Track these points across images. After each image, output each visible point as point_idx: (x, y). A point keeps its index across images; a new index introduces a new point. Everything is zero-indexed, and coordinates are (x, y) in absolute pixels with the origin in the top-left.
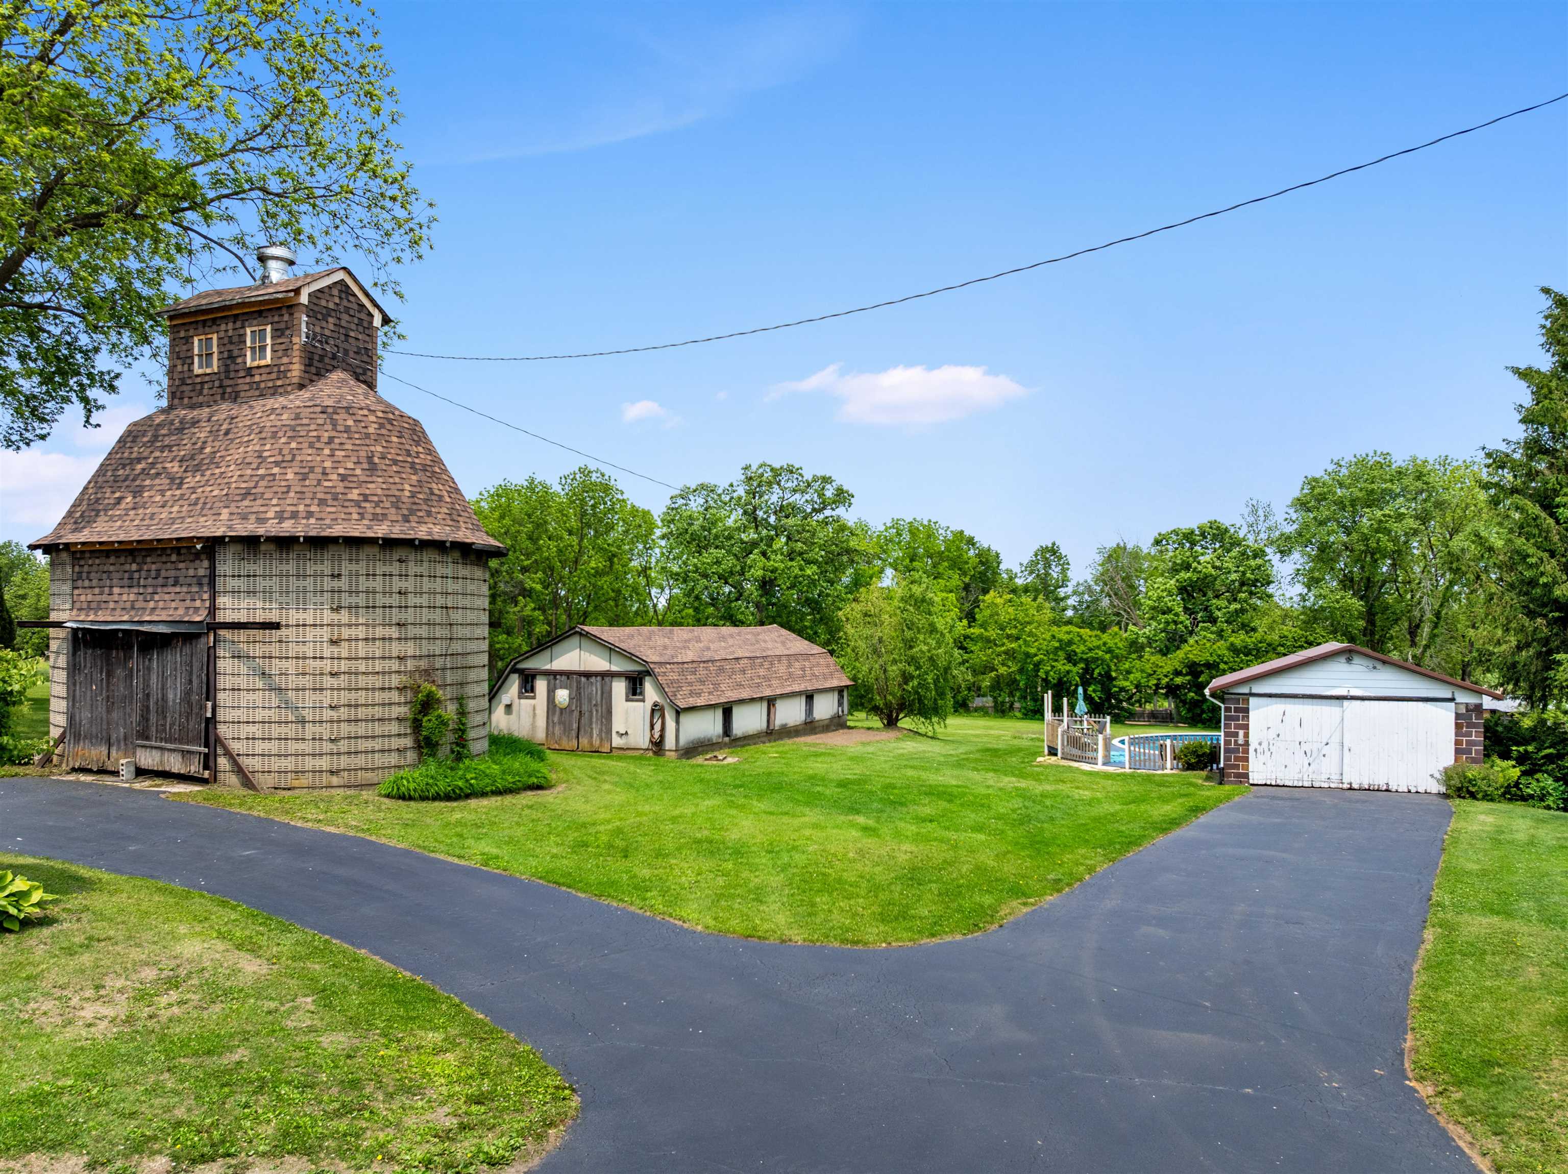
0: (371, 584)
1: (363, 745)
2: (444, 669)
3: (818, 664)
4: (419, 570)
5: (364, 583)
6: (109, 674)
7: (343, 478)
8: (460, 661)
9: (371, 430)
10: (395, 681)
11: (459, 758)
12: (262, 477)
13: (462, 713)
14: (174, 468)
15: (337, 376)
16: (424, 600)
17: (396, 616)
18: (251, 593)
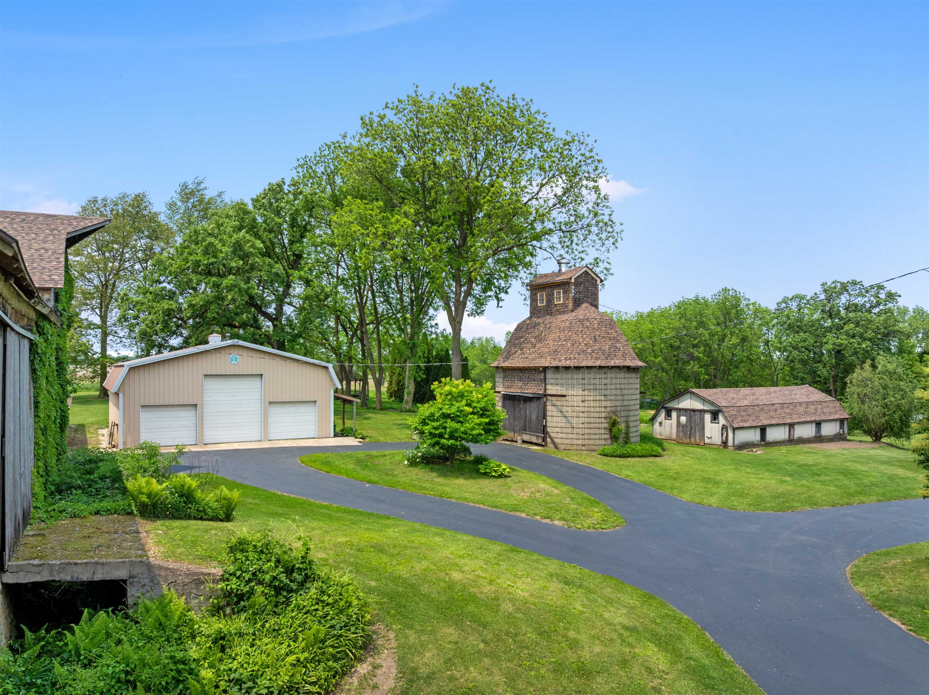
0: (595, 382)
1: (592, 437)
2: (621, 411)
3: (828, 407)
4: (611, 376)
5: (592, 381)
6: (514, 409)
7: (586, 345)
8: (627, 408)
9: (595, 326)
10: (603, 415)
11: (626, 443)
12: (560, 345)
13: (628, 427)
14: (533, 340)
15: (584, 305)
16: (613, 387)
17: (603, 392)
18: (557, 384)
